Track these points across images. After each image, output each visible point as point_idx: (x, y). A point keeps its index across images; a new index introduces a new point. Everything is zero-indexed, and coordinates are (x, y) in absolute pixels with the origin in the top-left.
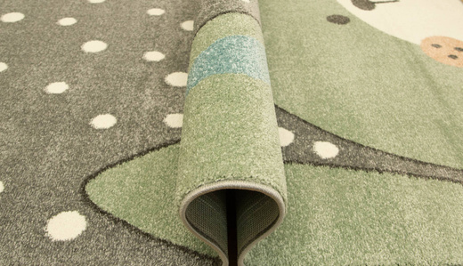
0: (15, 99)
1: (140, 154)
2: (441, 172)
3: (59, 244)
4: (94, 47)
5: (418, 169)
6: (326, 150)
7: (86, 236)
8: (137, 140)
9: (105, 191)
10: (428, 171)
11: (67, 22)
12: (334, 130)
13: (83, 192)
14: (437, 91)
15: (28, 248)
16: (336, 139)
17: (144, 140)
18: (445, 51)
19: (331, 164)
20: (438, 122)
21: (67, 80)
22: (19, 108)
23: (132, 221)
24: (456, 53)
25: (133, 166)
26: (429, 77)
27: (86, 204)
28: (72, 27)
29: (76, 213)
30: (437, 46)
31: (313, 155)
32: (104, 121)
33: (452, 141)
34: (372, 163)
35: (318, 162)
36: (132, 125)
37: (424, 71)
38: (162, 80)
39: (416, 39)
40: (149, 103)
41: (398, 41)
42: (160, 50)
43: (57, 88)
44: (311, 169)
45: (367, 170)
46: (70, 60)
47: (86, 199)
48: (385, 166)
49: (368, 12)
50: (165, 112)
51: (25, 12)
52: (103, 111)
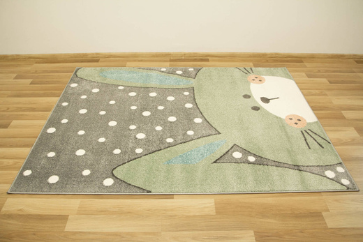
0: (89, 144)
1: (128, 162)
2: (286, 165)
3: (107, 187)
4: (113, 124)
5: (279, 164)
6: (252, 159)
7: (114, 184)
8: (127, 158)
9: (119, 172)
10: (282, 165)
11: (103, 113)
12: (254, 152)
14: (288, 137)
15: (99, 188)
16: (255, 155)
17: (129, 157)
19: (253, 163)
20: (287, 149)
21: (105, 137)
22: (91, 147)
23: (126, 181)
24: (298, 122)
26: (286, 132)
27: (113, 176)
28: (104, 115)
29: (110, 179)
30: (291, 119)
31: (248, 161)
32: (117, 151)
34: (265, 163)
35: (249, 163)
36: (126, 152)
37: (285, 130)
38: (135, 136)
39: (283, 117)
40: (131, 145)
41: (277, 117)
42: (135, 125)
43: (102, 140)
44: (247, 164)
46: (105, 130)
47: (113, 175)
48: (269, 164)
49: (266, 104)
50: (136, 148)
51: (87, 109)
52: (117, 148)
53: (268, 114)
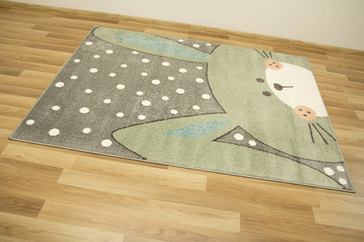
0: (94, 104)
1: (129, 126)
2: (286, 155)
3: (104, 147)
4: (121, 87)
5: (279, 153)
6: (253, 143)
7: (111, 146)
8: (129, 122)
9: (118, 135)
10: (282, 154)
11: (113, 75)
12: (256, 137)
13: (112, 135)
14: (294, 128)
15: (96, 147)
16: (256, 140)
17: (131, 122)
18: (303, 113)
19: (253, 148)
20: (291, 139)
21: (111, 99)
22: (95, 107)
23: (123, 144)
24: (307, 114)
25: (126, 130)
26: (293, 122)
27: (112, 138)
28: (114, 77)
29: (109, 140)
30: (301, 110)
31: (248, 144)
32: (120, 115)
33: (292, 146)
34: (265, 149)
35: (249, 147)
36: (128, 117)
37: (292, 120)
38: (141, 103)
39: (293, 107)
40: (135, 111)
41: (286, 106)
42: (142, 91)
43: (107, 101)
44: (247, 148)
45: (263, 151)
46: (112, 92)
47: (112, 137)
48: (269, 151)
49: (279, 91)
50: (139, 114)
51: (98, 69)
52: (121, 111)
53: (278, 101)
